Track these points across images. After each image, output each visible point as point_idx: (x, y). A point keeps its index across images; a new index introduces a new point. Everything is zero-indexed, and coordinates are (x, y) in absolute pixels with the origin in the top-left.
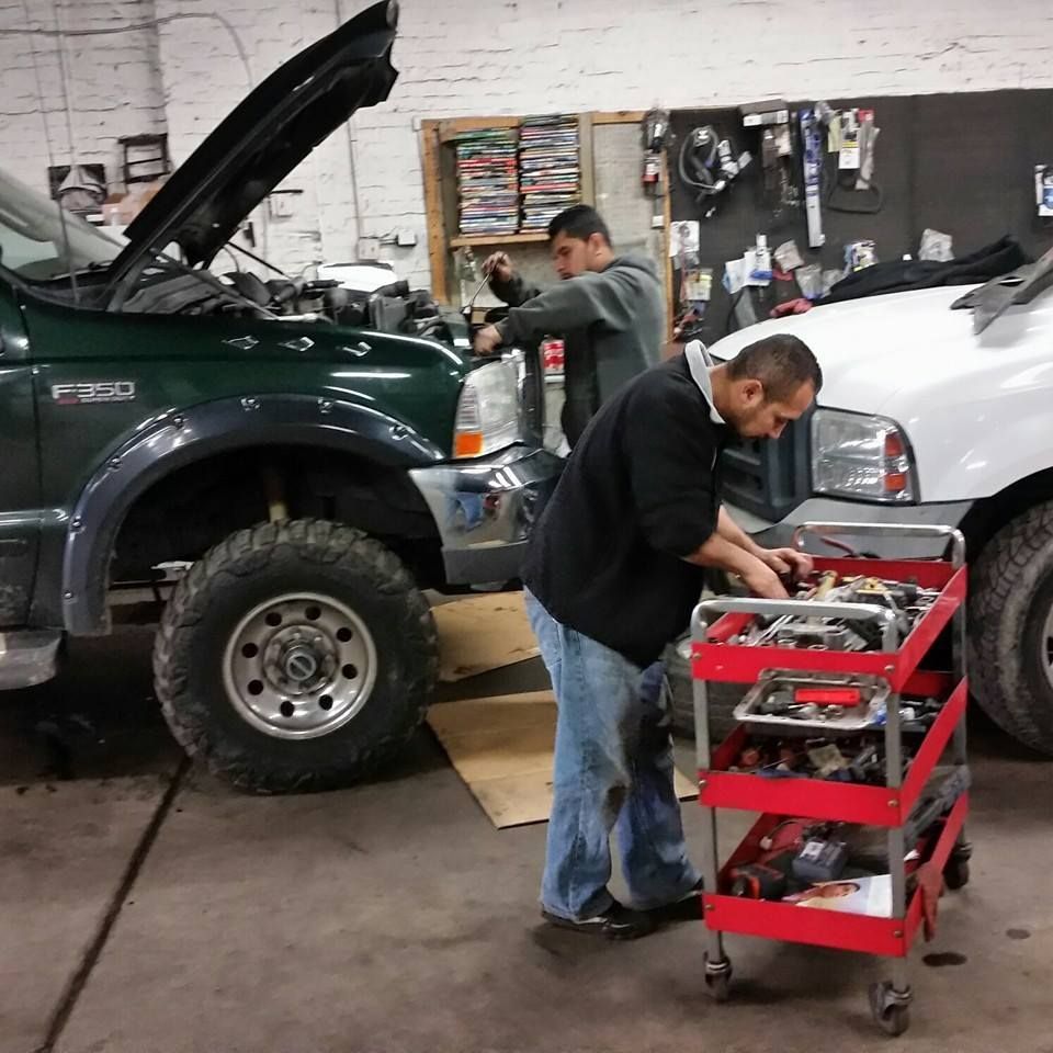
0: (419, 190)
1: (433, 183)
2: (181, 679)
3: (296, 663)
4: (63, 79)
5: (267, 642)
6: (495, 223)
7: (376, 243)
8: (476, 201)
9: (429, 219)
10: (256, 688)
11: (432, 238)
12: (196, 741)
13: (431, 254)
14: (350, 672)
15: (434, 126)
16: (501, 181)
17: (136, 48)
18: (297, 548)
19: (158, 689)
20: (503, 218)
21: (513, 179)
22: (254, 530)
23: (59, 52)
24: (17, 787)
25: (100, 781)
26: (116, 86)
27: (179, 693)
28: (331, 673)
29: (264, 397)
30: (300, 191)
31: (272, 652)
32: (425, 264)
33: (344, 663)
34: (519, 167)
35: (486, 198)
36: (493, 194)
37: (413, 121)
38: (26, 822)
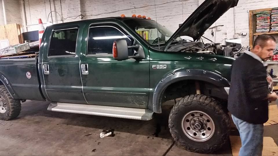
0: (248, 24)
1: (251, 23)
2: (172, 125)
3: (196, 125)
4: (183, 9)
5: (191, 120)
6: (264, 30)
7: (238, 35)
8: (260, 26)
9: (249, 30)
10: (189, 129)
11: (250, 33)
12: (175, 137)
13: (249, 37)
14: (209, 129)
15: (252, 11)
16: (266, 22)
17: (195, 2)
18: (198, 101)
19: (169, 125)
20: (266, 29)
21: (269, 21)
22: (190, 96)
23: (182, 4)
24: (148, 136)
25: (162, 139)
26: (192, 9)
27: (172, 127)
28: (205, 128)
29: (192, 69)
30: (223, 26)
31: (192, 122)
32: (248, 39)
33: (208, 127)
34: (271, 18)
35: (262, 25)
36: (264, 24)
37: (248, 11)
38: (145, 145)
